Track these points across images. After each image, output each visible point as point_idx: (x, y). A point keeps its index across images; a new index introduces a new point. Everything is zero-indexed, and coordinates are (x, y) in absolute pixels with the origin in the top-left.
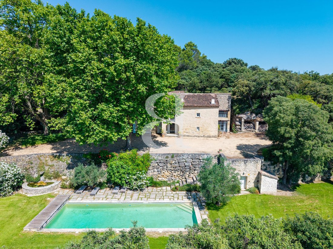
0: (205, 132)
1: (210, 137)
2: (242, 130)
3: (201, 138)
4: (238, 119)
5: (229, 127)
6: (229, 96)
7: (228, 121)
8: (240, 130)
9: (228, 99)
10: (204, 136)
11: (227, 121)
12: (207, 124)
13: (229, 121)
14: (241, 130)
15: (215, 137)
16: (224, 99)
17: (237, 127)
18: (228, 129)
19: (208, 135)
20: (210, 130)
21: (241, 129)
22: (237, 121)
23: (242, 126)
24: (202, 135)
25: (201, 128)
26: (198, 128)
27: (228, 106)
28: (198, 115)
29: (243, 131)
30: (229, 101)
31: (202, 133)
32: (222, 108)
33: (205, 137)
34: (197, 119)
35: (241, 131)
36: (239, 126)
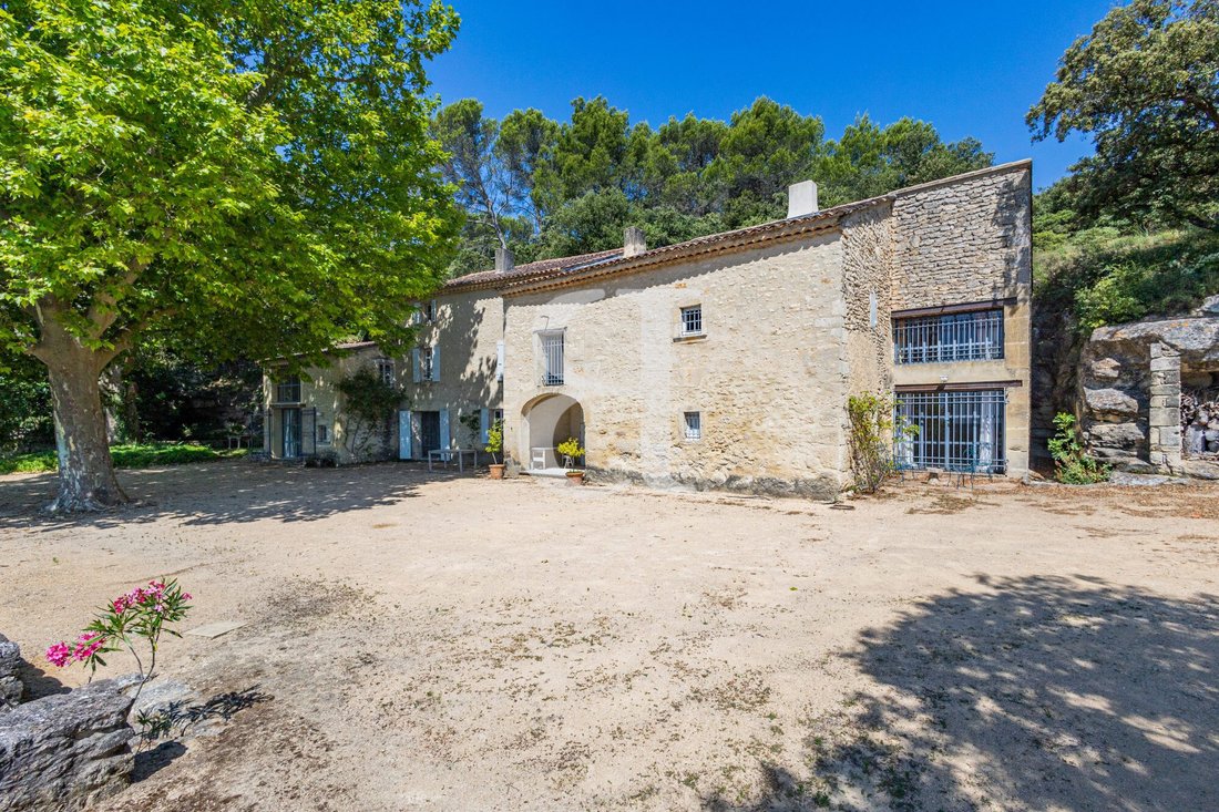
0: (735, 448)
1: (779, 495)
2: (1156, 456)
3: (713, 496)
4: (1107, 367)
5: (1018, 432)
6: (1009, 185)
7: (1011, 391)
8: (1135, 461)
9: (1000, 209)
10: (731, 483)
11: (998, 388)
12: (750, 385)
13: (1019, 383)
14: (1146, 457)
15: (818, 491)
16: (967, 218)
17: (1101, 428)
18: (1008, 453)
19: (763, 473)
20: (777, 432)
21: (1144, 449)
22: (1106, 382)
23: (1159, 416)
24: (722, 476)
25: (714, 421)
26: (692, 418)
27: (1001, 266)
28: (692, 317)
29: (1176, 461)
30: (1008, 223)
31: (717, 458)
32: (945, 289)
33: (740, 489)
34: (682, 348)
35: (1152, 469)
36: (1124, 417)
